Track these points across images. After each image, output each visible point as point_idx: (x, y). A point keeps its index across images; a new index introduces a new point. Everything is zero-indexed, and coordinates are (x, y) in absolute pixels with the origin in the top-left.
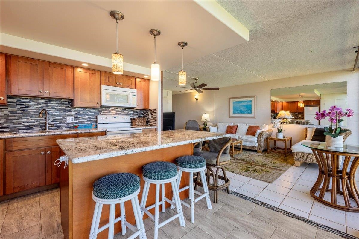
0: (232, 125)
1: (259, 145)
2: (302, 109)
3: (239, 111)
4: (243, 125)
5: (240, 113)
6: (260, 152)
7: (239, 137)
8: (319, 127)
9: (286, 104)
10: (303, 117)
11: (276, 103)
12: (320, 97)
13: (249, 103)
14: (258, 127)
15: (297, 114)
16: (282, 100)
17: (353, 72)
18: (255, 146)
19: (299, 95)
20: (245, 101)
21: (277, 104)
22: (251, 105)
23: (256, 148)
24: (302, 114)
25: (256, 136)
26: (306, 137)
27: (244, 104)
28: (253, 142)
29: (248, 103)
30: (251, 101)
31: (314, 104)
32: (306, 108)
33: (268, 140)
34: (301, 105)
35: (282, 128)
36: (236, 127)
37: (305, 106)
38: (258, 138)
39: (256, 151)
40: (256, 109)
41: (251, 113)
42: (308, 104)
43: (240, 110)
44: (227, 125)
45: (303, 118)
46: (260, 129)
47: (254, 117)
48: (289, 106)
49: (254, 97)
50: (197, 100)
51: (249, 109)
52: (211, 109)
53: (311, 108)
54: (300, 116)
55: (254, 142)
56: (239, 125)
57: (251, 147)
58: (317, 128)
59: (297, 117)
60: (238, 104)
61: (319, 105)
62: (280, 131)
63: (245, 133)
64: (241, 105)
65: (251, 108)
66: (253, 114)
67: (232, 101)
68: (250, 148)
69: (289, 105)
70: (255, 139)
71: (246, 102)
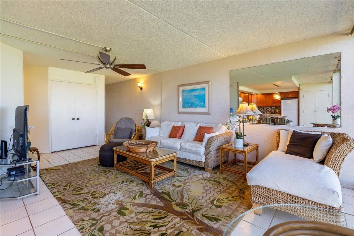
0: (179, 124)
1: (207, 159)
2: (279, 102)
3: (189, 105)
4: (193, 125)
5: (191, 107)
6: (208, 171)
7: (180, 145)
8: (298, 129)
9: (261, 97)
10: (280, 111)
11: (250, 96)
12: (299, 88)
13: (202, 93)
14: (211, 128)
15: (273, 109)
16: (257, 92)
17: (350, 35)
18: (201, 161)
19: (274, 84)
20: (198, 89)
21: (252, 97)
22: (204, 95)
23: (203, 164)
24: (279, 108)
25: (204, 144)
26: (278, 146)
27: (196, 94)
28: (198, 154)
29: (200, 92)
30: (204, 89)
31: (292, 97)
32: (283, 102)
33: (221, 150)
34: (277, 97)
35: (243, 131)
36: (182, 128)
37: (282, 99)
38: (205, 147)
39: (203, 169)
40: (210, 101)
41: (205, 107)
42: (285, 96)
43: (191, 102)
44: (173, 125)
45: (280, 113)
46: (214, 131)
47: (208, 113)
48: (265, 99)
49: (207, 82)
50: (141, 89)
51: (202, 100)
52: (156, 102)
53: (289, 101)
54: (277, 111)
55: (200, 153)
56: (187, 125)
57: (196, 161)
58: (294, 131)
59: (273, 112)
60: (188, 94)
61: (298, 97)
62: (239, 136)
63: (193, 137)
64: (192, 96)
65: (205, 100)
66: (207, 108)
67: (181, 89)
68: (194, 164)
69: (265, 97)
70: (202, 149)
71: (198, 91)
